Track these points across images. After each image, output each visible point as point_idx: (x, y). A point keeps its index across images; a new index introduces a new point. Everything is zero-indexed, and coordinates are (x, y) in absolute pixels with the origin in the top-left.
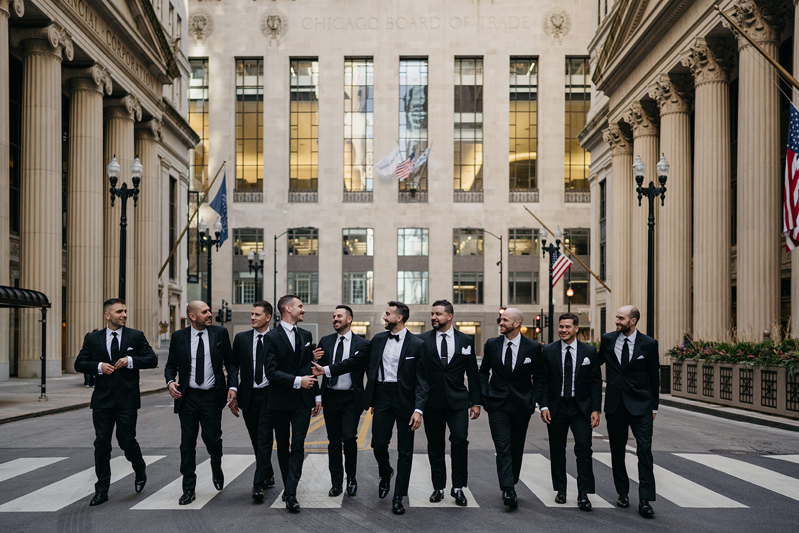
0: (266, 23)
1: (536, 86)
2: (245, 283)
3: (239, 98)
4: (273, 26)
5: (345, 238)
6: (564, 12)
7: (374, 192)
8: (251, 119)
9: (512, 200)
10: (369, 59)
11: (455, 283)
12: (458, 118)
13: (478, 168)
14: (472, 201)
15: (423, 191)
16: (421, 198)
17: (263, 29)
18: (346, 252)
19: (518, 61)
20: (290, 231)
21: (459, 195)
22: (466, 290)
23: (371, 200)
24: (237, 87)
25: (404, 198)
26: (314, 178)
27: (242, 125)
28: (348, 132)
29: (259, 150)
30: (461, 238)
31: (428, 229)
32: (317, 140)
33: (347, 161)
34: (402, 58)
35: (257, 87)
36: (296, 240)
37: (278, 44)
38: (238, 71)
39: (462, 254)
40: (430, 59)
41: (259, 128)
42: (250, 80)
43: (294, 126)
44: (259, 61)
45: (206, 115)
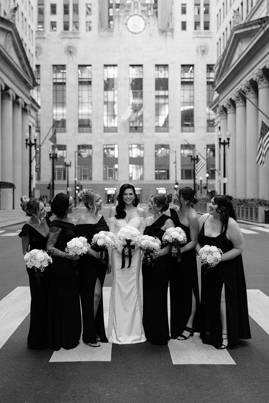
0: (67, 49)
1: (193, 78)
2: (58, 170)
3: (55, 84)
4: (70, 51)
5: (104, 149)
6: (206, 44)
7: (118, 128)
8: (60, 94)
9: (182, 131)
10: (116, 65)
11: (156, 170)
12: (157, 93)
13: (166, 116)
14: (164, 132)
15: (141, 127)
16: (140, 130)
17: (66, 52)
18: (105, 156)
19: (185, 67)
20: (79, 146)
21: (158, 129)
22: (161, 173)
23: (116, 132)
24: (54, 79)
25: (132, 131)
26: (89, 121)
27: (55, 96)
28: (106, 100)
29: (64, 108)
30: (159, 149)
31: (143, 145)
32: (91, 103)
33: (105, 113)
34: (131, 65)
35: (63, 79)
36: (81, 150)
37: (73, 59)
38: (54, 71)
39: (159, 156)
40: (144, 66)
41: (64, 98)
42: (60, 75)
43: (80, 97)
44: (63, 67)
45: (39, 92)
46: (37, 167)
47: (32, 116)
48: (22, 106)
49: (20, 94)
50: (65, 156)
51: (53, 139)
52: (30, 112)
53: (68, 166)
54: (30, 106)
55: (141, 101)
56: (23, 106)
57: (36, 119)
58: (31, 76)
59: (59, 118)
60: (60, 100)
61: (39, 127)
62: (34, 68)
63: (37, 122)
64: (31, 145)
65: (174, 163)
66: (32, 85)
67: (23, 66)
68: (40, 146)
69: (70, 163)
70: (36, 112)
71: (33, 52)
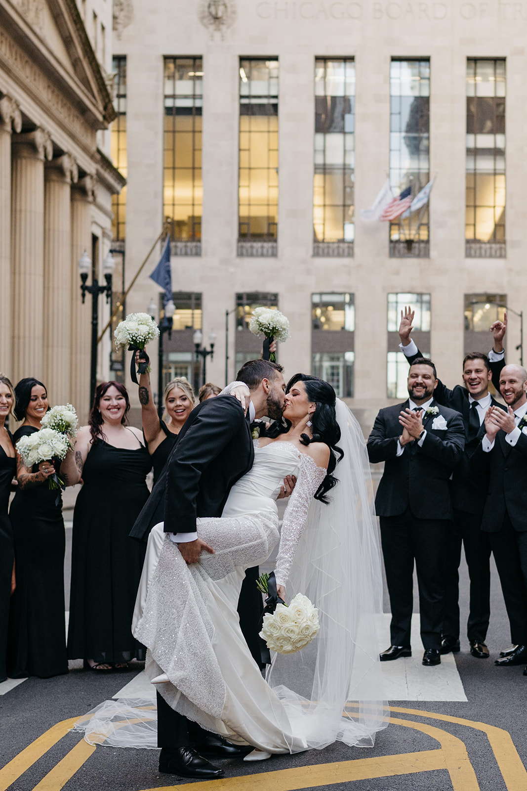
0: (206, 9)
2: (176, 368)
3: (169, 111)
4: (217, 14)
5: (315, 306)
7: (356, 243)
8: (185, 140)
10: (348, 59)
12: (471, 142)
13: (499, 211)
14: (491, 256)
15: (423, 241)
16: (420, 250)
17: (202, 18)
18: (316, 326)
20: (239, 297)
21: (473, 246)
23: (351, 254)
24: (166, 97)
25: (396, 252)
26: (272, 223)
27: (172, 149)
28: (320, 160)
29: (196, 183)
30: (476, 306)
31: (430, 294)
32: (277, 170)
33: (318, 200)
34: (394, 59)
35: (194, 97)
36: (247, 308)
37: (223, 38)
38: (167, 74)
39: (477, 329)
40: (432, 60)
41: (197, 153)
42: (184, 87)
43: (244, 150)
44: (196, 61)
45: (121, 134)
46: (114, 358)
47: (100, 208)
48: (72, 179)
49: (66, 144)
50: (197, 326)
51: (163, 275)
52: (93, 194)
53: (205, 354)
54: (95, 177)
55: (424, 165)
56: (76, 180)
57: (113, 217)
58: (98, 91)
59: (182, 214)
60: (184, 160)
61: (123, 241)
62: (108, 68)
63: (117, 224)
64: (95, 290)
65: (517, 348)
66: (100, 118)
67: (75, 63)
68: (124, 294)
69: (212, 346)
70: (115, 196)
71: (106, 18)
